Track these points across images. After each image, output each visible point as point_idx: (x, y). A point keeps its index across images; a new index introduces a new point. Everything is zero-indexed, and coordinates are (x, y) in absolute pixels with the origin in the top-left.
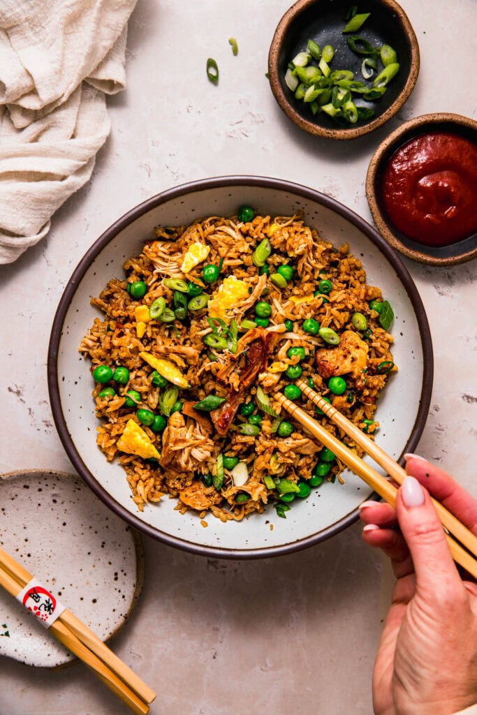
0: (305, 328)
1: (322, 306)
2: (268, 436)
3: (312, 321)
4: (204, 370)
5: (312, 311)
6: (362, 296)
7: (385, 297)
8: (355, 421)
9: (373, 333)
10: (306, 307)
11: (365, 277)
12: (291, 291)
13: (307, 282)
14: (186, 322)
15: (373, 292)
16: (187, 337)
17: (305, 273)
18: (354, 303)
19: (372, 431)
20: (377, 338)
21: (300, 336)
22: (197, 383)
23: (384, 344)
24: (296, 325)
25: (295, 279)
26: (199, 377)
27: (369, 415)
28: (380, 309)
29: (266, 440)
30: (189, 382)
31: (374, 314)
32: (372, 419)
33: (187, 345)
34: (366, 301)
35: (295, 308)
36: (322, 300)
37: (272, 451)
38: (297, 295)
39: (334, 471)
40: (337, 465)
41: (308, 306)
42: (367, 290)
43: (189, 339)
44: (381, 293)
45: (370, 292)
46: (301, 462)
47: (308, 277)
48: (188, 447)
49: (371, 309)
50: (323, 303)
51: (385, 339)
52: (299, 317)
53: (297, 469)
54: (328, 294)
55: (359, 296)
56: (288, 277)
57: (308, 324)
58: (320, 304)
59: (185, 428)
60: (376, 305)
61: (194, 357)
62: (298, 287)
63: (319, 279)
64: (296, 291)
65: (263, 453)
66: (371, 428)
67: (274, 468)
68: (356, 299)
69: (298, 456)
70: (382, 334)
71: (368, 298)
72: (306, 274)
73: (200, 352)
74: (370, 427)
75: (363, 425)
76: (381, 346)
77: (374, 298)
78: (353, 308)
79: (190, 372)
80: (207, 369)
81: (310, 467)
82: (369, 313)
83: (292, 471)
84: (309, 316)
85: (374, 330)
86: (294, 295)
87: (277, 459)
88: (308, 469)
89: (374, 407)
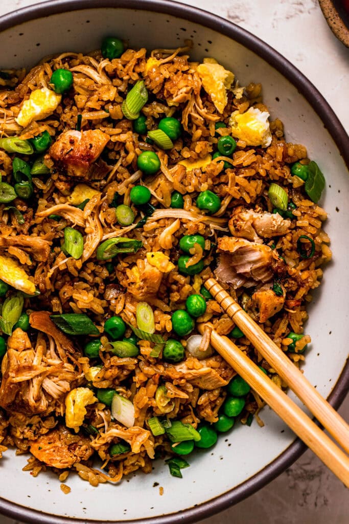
0: (199, 204)
1: (223, 173)
2: (151, 360)
3: (209, 194)
4: (58, 269)
5: (210, 181)
6: (279, 158)
7: (312, 157)
8: (276, 336)
9: (296, 207)
10: (201, 175)
11: (283, 131)
12: (179, 152)
13: (199, 140)
14: (32, 202)
15: (295, 151)
16: (33, 222)
17: (194, 127)
18: (268, 169)
19: (301, 349)
20: (303, 214)
21: (194, 216)
22: (48, 288)
23: (313, 221)
24: (188, 200)
25: (183, 138)
26: (50, 279)
27: (296, 326)
28: (305, 174)
29: (149, 366)
30: (37, 287)
31: (297, 182)
32: (301, 333)
33: (35, 234)
34: (286, 164)
35: (185, 176)
36: (222, 164)
37: (157, 380)
38: (188, 158)
39: (250, 409)
40: (255, 401)
41: (202, 173)
42: (286, 148)
43: (35, 225)
44: (306, 153)
45: (291, 152)
46: (203, 399)
47: (199, 133)
48: (37, 376)
49: (293, 175)
50: (225, 168)
51: (315, 215)
52: (190, 189)
53: (198, 410)
54: (231, 156)
55: (276, 157)
56: (174, 135)
57: (203, 198)
58: (219, 171)
59: (32, 351)
60: (299, 169)
61: (42, 251)
62: (189, 147)
63: (217, 135)
64: (186, 154)
65: (145, 384)
66: (299, 345)
67: (161, 405)
68: (271, 161)
69: (197, 390)
70: (310, 207)
71: (288, 160)
72: (197, 129)
73: (51, 243)
74: (297, 343)
75: (288, 342)
76: (310, 224)
77: (296, 159)
78: (268, 175)
79: (38, 272)
80: (62, 268)
81: (216, 406)
82: (290, 181)
83: (190, 410)
84: (204, 187)
85: (298, 204)
86: (184, 159)
87: (166, 392)
88: (213, 409)
89: (303, 314)
